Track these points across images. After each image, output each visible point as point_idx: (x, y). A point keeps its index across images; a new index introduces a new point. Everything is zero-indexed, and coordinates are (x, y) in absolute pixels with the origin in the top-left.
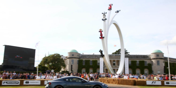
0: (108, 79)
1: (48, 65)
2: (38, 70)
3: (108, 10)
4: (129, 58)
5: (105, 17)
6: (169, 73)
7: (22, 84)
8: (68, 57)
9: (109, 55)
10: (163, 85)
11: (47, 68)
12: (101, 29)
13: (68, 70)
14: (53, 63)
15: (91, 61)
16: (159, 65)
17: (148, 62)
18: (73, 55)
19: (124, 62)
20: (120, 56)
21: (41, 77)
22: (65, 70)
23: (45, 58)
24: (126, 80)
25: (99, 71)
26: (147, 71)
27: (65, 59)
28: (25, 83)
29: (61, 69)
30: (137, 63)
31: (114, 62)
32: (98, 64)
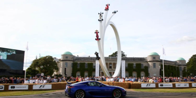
1: (39, 68)
2: (26, 73)
3: (105, 10)
4: (125, 60)
5: (101, 17)
6: (164, 76)
7: (6, 89)
8: (61, 60)
9: (105, 58)
10: (157, 87)
11: (38, 72)
12: (97, 30)
13: (61, 74)
14: (45, 66)
15: (86, 64)
16: (155, 67)
18: (67, 58)
19: (120, 65)
20: (117, 58)
21: (29, 82)
22: (58, 74)
23: (35, 60)
25: (95, 74)
26: (143, 73)
27: (58, 62)
28: (10, 88)
29: (53, 72)
30: (133, 66)
31: (111, 65)
32: (93, 67)
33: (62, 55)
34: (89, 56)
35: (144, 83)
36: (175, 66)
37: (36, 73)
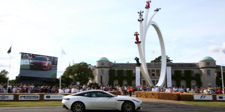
0: (146, 92)
1: (73, 76)
2: (60, 82)
3: (146, 8)
4: (171, 67)
5: (142, 17)
6: (223, 86)
7: (42, 99)
8: (97, 67)
9: (147, 64)
11: (72, 80)
12: (136, 32)
13: (97, 82)
14: (79, 74)
15: (125, 71)
16: (210, 75)
17: (196, 71)
18: (103, 64)
19: (165, 73)
20: (161, 64)
21: (64, 91)
22: (94, 83)
23: (69, 67)
24: (168, 94)
25: (135, 83)
26: (194, 82)
27: (93, 69)
28: (45, 98)
29: (88, 81)
30: (182, 73)
31: (153, 72)
32: (133, 74)
33: (97, 61)
34: (128, 62)
37: (70, 81)
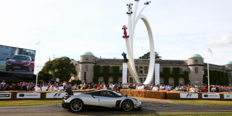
0: (132, 90)
1: (53, 72)
2: (37, 78)
4: (160, 64)
5: (131, 9)
6: (209, 84)
7: (14, 98)
8: (80, 62)
9: (135, 60)
10: (200, 98)
11: (51, 76)
12: (125, 26)
13: (80, 79)
14: (60, 69)
15: (111, 67)
16: (197, 73)
18: (87, 59)
19: (153, 69)
20: (149, 60)
21: (41, 89)
22: (77, 79)
23: (48, 62)
24: (154, 92)
25: (122, 81)
26: (182, 80)
27: (76, 65)
28: (18, 97)
29: (71, 77)
30: (170, 71)
31: (141, 69)
32: (120, 71)
33: (81, 56)
34: (115, 58)
35: (184, 92)
36: (223, 72)
37: (49, 77)
